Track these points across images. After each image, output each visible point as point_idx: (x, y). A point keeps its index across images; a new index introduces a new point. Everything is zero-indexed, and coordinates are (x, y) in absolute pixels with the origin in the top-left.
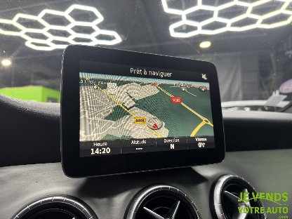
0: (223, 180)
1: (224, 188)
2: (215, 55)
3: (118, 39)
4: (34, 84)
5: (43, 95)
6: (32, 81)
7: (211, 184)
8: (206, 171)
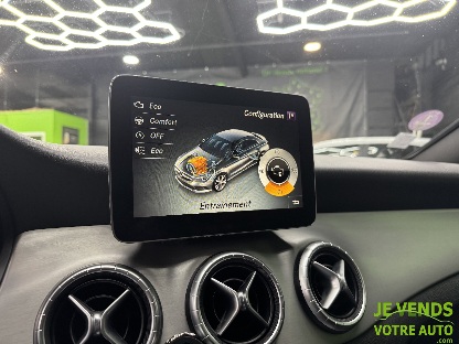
0: (313, 248)
1: (313, 257)
2: (328, 63)
3: (175, 35)
4: (41, 106)
5: (55, 123)
6: (37, 100)
7: (297, 252)
8: (292, 236)
